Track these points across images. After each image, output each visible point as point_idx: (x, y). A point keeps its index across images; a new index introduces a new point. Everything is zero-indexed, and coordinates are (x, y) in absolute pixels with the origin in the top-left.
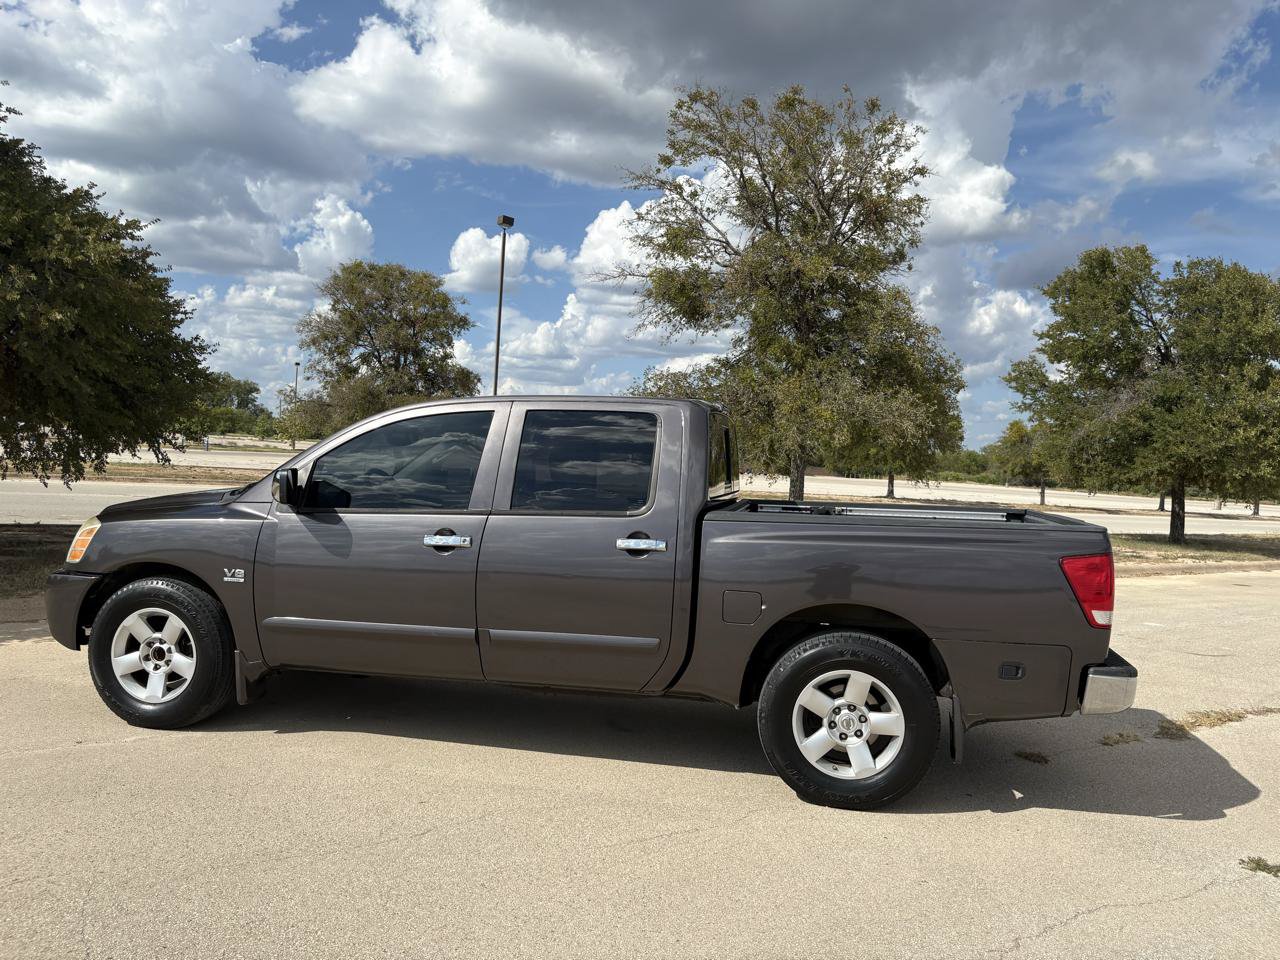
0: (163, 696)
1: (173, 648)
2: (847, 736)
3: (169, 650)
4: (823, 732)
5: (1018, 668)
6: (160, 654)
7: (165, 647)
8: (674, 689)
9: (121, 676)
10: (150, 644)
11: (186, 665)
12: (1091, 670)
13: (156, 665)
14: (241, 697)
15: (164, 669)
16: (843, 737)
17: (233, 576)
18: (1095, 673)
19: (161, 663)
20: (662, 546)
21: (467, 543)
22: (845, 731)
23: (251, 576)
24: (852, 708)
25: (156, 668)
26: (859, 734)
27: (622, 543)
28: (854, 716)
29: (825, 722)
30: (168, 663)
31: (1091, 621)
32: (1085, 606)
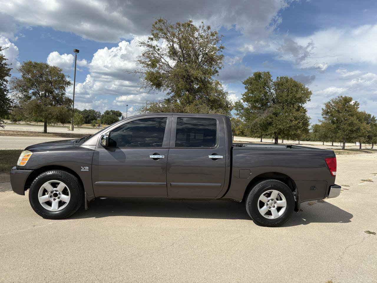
0: (58, 209)
1: (61, 193)
2: (271, 207)
3: (59, 194)
4: (265, 207)
5: (314, 187)
6: (56, 195)
7: (58, 193)
8: (224, 197)
9: (42, 203)
10: (52, 192)
11: (66, 198)
12: (332, 187)
13: (54, 199)
14: (86, 207)
15: (57, 200)
16: (270, 208)
17: (84, 169)
18: (333, 187)
19: (56, 198)
20: (222, 157)
21: (164, 157)
22: (270, 206)
23: (91, 169)
24: (272, 200)
25: (54, 200)
26: (274, 207)
27: (211, 157)
28: (273, 202)
29: (266, 204)
30: (59, 198)
31: (332, 174)
32: (331, 170)
